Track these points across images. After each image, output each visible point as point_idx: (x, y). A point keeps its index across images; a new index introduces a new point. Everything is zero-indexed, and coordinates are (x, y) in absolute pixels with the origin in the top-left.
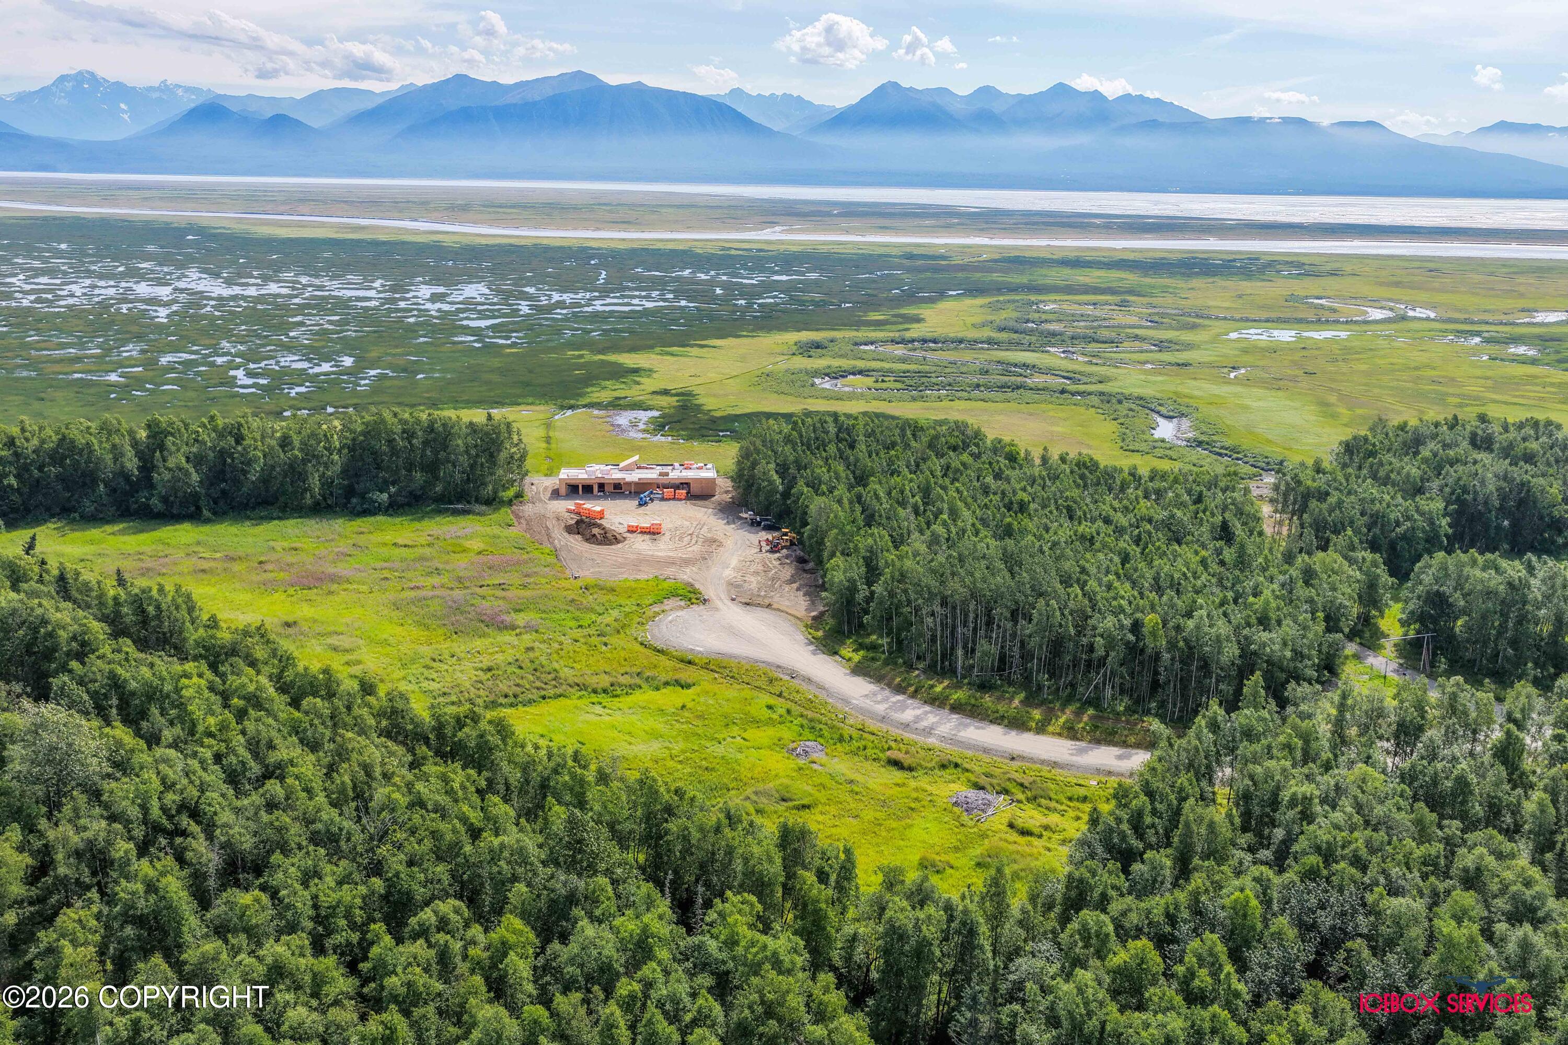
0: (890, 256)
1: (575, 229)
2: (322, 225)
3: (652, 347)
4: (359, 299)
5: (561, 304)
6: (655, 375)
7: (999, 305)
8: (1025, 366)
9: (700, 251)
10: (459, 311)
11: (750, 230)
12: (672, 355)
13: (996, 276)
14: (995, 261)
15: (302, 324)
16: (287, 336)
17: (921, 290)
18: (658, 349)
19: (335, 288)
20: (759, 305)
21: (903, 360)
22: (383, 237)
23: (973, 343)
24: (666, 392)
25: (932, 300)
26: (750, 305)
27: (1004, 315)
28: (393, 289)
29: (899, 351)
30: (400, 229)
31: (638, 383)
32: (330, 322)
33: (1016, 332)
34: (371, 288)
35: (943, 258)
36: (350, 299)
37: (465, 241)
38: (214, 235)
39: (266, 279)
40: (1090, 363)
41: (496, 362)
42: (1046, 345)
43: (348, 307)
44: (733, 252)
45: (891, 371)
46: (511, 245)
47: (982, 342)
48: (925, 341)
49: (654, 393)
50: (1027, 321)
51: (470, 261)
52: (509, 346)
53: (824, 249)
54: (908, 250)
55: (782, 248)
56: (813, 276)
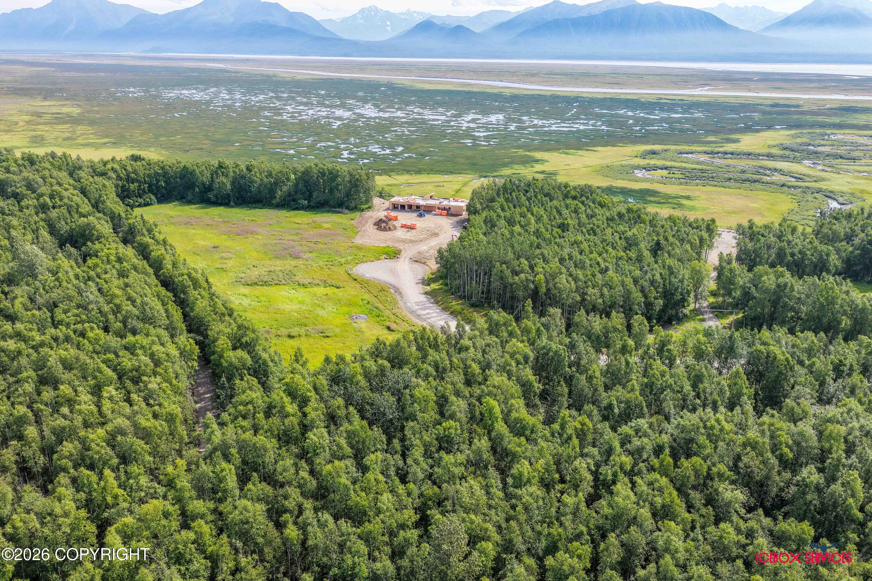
0: (761, 105)
1: (584, 87)
2: (451, 83)
3: (559, 149)
4: (434, 120)
5: (534, 126)
6: (546, 164)
7: (800, 135)
8: (776, 170)
9: (643, 100)
10: (478, 127)
11: (689, 88)
12: (567, 154)
13: (820, 119)
14: (832, 109)
15: (396, 131)
16: (383, 136)
17: (758, 125)
18: (561, 151)
19: (428, 115)
20: (647, 130)
21: (699, 163)
22: (475, 90)
23: (757, 156)
24: (543, 172)
25: (758, 131)
26: (640, 130)
27: (799, 140)
28: (455, 116)
29: (703, 158)
30: (488, 85)
31: (533, 167)
32: (409, 131)
33: (792, 151)
34: (445, 115)
35: (798, 106)
36: (430, 120)
37: (516, 92)
38: (394, 88)
39: (398, 109)
40: (823, 170)
41: (470, 153)
42: (805, 159)
43: (426, 124)
44: (663, 101)
45: (685, 168)
46: (539, 95)
47: (763, 156)
48: (726, 153)
49: (537, 172)
50: (809, 145)
51: (508, 103)
52: (485, 146)
53: (721, 100)
54: (777, 101)
55: (695, 99)
56: (697, 115)
